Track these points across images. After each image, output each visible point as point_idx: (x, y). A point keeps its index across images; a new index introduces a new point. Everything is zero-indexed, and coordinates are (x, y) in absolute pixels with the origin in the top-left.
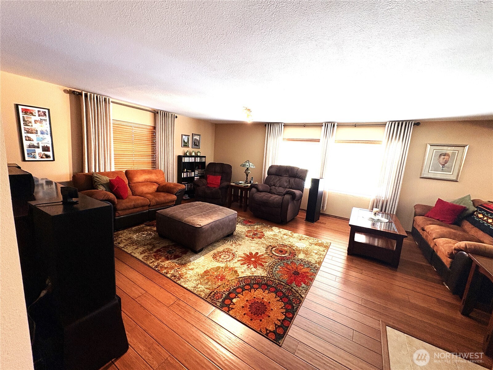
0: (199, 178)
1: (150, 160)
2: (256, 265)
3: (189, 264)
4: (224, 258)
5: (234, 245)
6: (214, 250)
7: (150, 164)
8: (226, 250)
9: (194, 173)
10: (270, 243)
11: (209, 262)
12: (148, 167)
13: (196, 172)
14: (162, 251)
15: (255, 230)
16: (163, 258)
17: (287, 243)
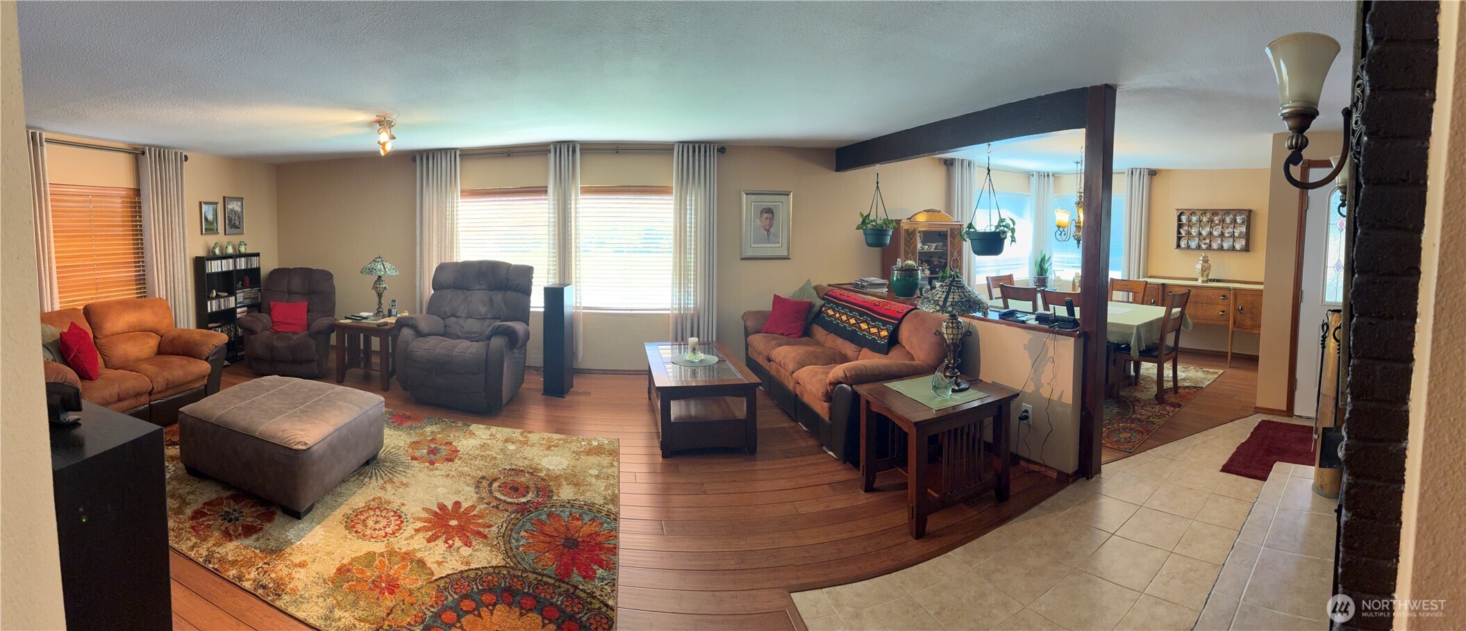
0: (247, 311)
1: (129, 273)
2: (468, 537)
3: (288, 550)
4: (377, 526)
5: (389, 486)
6: (343, 506)
7: (132, 285)
8: (373, 503)
9: (234, 298)
10: (480, 469)
11: (342, 541)
12: (129, 293)
13: (238, 295)
14: (207, 514)
15: (429, 439)
16: (217, 534)
17: (521, 464)
